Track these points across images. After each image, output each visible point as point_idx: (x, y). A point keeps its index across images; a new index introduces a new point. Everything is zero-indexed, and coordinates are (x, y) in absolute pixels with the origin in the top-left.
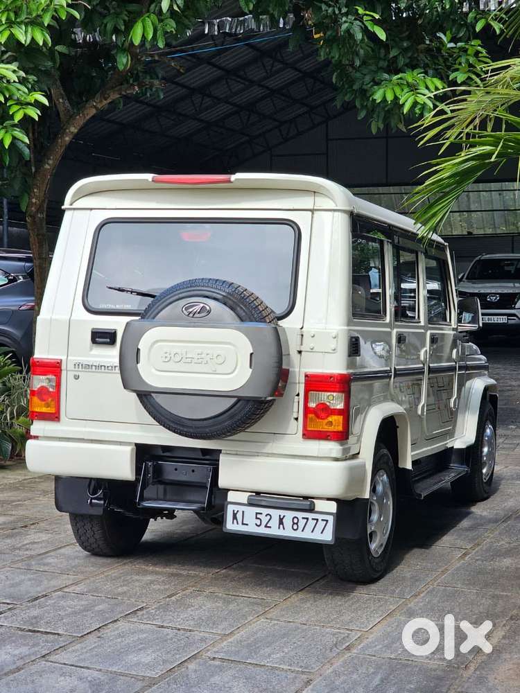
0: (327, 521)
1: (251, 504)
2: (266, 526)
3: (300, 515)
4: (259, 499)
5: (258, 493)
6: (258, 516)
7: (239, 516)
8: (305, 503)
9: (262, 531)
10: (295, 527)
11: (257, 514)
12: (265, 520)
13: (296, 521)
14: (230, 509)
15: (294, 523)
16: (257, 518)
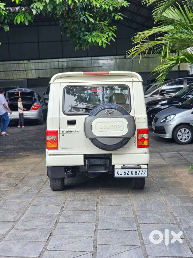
0: (145, 171)
1: (122, 169)
2: (127, 174)
3: (137, 170)
4: (124, 167)
5: (124, 165)
6: (125, 172)
7: (119, 172)
8: (138, 167)
9: (126, 176)
10: (136, 174)
11: (124, 171)
12: (127, 173)
13: (136, 172)
14: (116, 171)
15: (136, 173)
16: (124, 172)
